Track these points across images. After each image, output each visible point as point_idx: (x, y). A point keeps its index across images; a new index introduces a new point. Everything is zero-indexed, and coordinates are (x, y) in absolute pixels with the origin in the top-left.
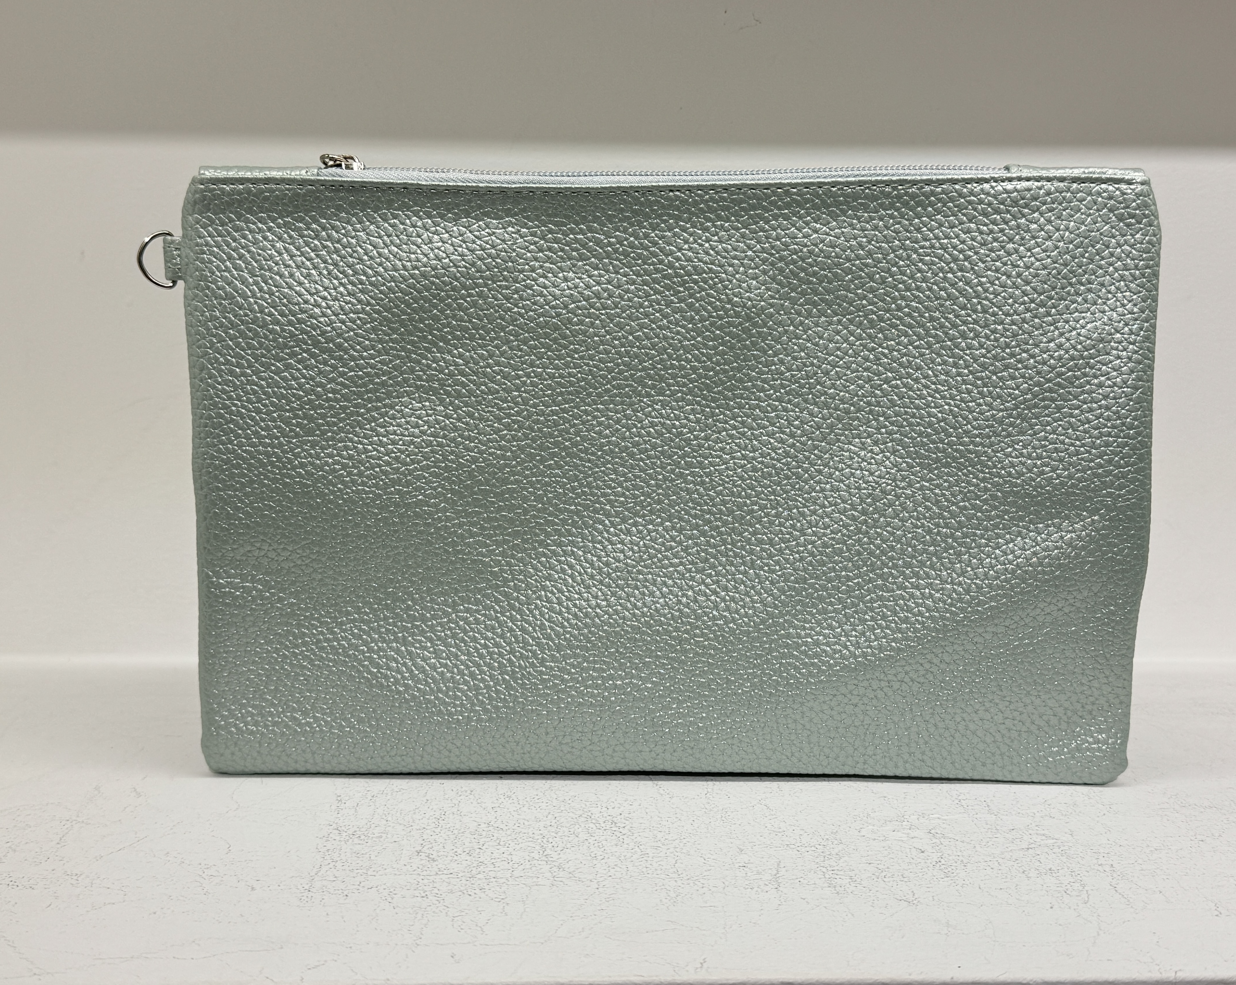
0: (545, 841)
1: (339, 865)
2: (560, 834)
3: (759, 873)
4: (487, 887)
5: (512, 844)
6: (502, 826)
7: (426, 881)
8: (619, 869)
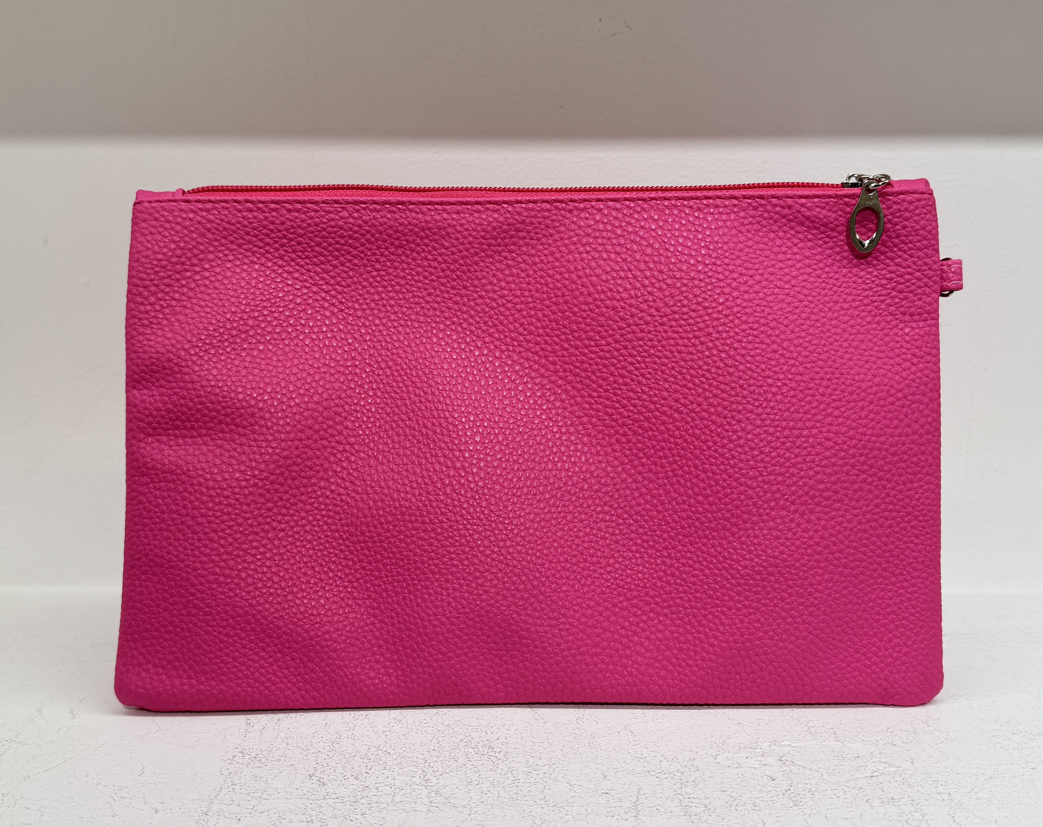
0: (427, 765)
1: (238, 787)
2: (441, 759)
3: (620, 800)
4: (368, 812)
5: (397, 768)
6: (390, 750)
7: (313, 806)
8: (491, 795)
